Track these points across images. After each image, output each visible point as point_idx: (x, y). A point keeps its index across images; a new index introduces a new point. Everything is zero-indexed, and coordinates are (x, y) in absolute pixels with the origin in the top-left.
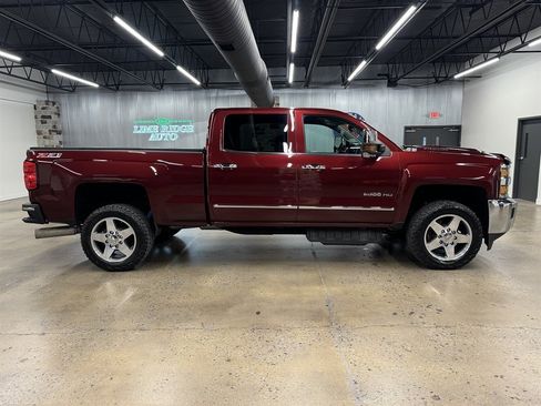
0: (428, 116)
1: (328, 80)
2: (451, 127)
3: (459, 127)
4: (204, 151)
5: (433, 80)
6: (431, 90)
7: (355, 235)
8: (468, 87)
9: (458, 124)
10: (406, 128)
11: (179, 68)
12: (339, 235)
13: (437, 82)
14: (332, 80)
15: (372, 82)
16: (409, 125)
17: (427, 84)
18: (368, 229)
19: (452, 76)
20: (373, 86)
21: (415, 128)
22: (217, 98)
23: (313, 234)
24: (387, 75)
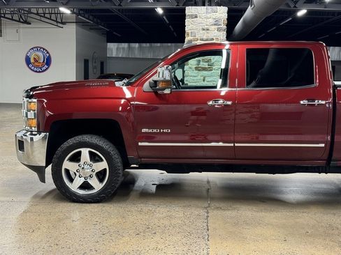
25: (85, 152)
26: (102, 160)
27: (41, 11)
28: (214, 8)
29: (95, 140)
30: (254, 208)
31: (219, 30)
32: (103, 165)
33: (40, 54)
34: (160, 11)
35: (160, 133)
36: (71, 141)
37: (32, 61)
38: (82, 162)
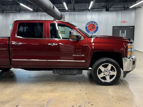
0: (122, 22)
1: (83, 9)
2: (131, 26)
3: (134, 27)
4: (9, 38)
5: (124, 8)
6: (123, 12)
7: (72, 71)
8: (137, 11)
9: (134, 25)
10: (113, 27)
11: (21, 4)
12: (65, 71)
13: (125, 9)
14: (85, 9)
15: (100, 9)
16: (114, 26)
17: (121, 10)
18: (76, 69)
19: (129, 7)
20: (101, 11)
21: (117, 27)
22: (41, 15)
23: (55, 71)
24: (106, 7)
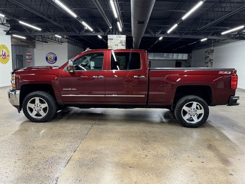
25: (37, 99)
26: (45, 103)
27: (50, 37)
28: (120, 35)
29: (41, 93)
30: (115, 124)
31: (122, 45)
32: (46, 105)
33: (52, 56)
34: (100, 37)
35: (71, 90)
36: (31, 94)
37: (49, 59)
38: (36, 104)
